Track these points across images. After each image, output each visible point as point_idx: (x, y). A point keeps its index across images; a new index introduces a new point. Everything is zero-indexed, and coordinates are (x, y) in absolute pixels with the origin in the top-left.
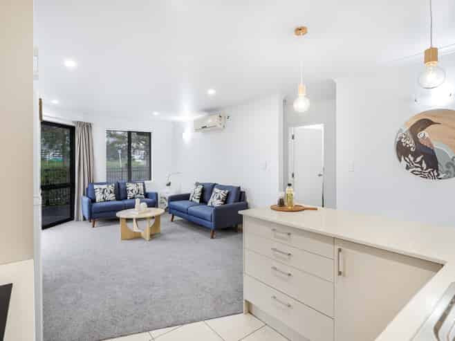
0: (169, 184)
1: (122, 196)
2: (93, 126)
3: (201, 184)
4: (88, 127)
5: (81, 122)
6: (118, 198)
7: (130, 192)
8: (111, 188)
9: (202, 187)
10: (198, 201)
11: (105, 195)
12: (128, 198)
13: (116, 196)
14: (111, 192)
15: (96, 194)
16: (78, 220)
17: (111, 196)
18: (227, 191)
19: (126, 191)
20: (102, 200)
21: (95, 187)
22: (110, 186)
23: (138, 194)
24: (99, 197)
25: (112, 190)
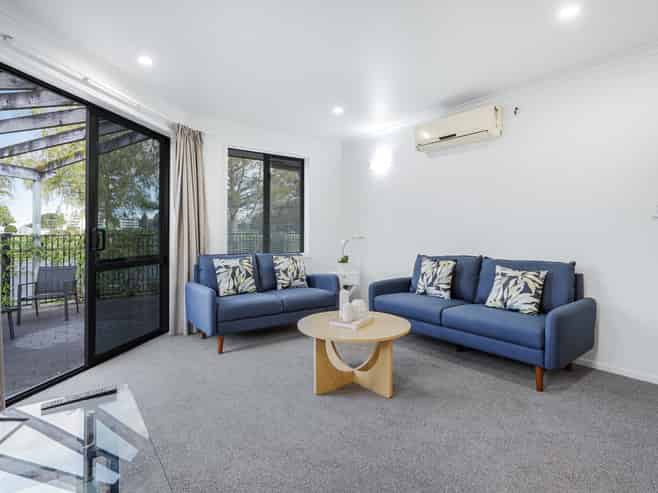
0: (345, 260)
1: (266, 282)
2: (204, 138)
3: (447, 258)
4: (197, 138)
5: (184, 128)
6: (261, 288)
7: (283, 276)
8: (246, 265)
9: (452, 263)
10: (446, 295)
11: (235, 280)
12: (279, 287)
13: (255, 283)
14: (248, 275)
15: (219, 278)
16: (176, 334)
17: (248, 284)
18: (543, 274)
19: (273, 272)
20: (232, 292)
21: (217, 263)
22: (245, 262)
23: (297, 279)
24: (225, 286)
25: (250, 271)
